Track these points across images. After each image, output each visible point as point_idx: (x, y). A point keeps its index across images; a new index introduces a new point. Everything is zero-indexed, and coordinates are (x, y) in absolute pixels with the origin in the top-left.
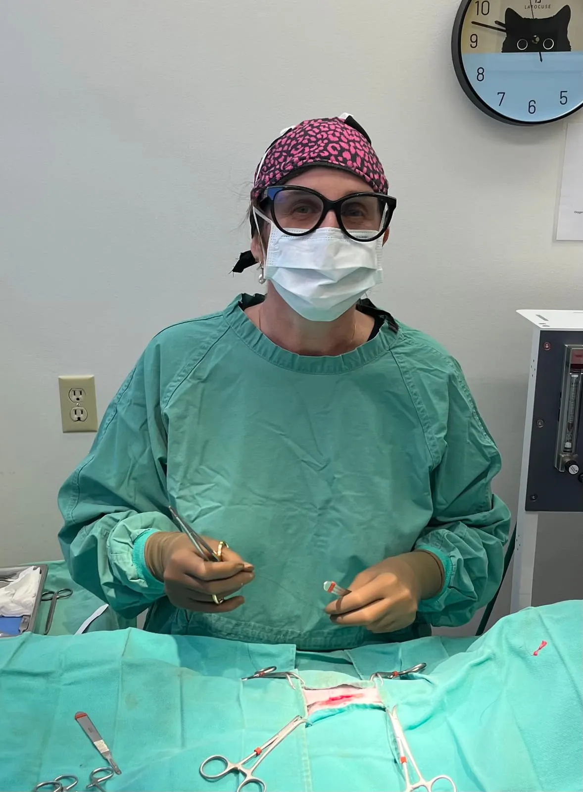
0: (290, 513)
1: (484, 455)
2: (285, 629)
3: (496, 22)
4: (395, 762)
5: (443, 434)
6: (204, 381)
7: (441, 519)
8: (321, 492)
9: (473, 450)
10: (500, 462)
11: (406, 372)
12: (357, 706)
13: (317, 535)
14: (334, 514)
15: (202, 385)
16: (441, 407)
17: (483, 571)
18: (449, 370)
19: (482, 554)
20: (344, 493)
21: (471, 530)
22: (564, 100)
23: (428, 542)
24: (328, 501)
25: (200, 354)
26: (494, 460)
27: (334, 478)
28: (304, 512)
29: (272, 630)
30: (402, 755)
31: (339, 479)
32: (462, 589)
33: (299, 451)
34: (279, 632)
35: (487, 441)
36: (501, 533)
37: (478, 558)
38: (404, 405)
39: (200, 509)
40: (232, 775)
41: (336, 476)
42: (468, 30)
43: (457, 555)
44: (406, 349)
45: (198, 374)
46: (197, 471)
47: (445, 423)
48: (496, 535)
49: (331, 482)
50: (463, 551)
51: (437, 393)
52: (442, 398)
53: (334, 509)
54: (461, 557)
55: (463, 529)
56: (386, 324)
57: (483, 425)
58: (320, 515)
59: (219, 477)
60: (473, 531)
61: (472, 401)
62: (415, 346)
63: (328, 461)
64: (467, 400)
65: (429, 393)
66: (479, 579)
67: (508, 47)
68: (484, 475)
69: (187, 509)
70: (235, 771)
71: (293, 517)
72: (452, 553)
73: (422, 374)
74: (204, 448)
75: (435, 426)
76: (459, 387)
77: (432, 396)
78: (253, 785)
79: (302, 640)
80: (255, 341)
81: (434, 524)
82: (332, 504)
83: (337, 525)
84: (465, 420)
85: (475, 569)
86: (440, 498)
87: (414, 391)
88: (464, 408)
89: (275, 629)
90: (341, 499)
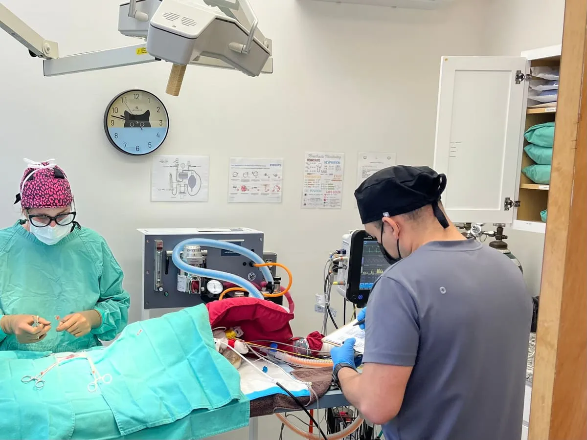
0: (47, 299)
1: (117, 273)
2: (47, 345)
3: (121, 116)
4: (91, 374)
5: (102, 264)
6: (9, 252)
7: (103, 298)
8: (57, 290)
9: (113, 270)
10: (123, 274)
11: (86, 243)
12: (77, 358)
13: (58, 306)
14: (62, 298)
15: (7, 254)
16: (100, 255)
17: (118, 317)
18: (102, 240)
19: (119, 310)
20: (66, 289)
21: (114, 302)
22: (150, 146)
23: (98, 306)
24: (60, 293)
25: (6, 242)
26: (121, 274)
27: (62, 284)
28: (52, 298)
29: (42, 346)
30: (93, 370)
31: (64, 284)
32: (110, 325)
33: (48, 275)
34: (45, 347)
35: (117, 267)
36: (126, 303)
37: (117, 312)
38: (87, 256)
39: (10, 301)
40: (33, 381)
41: (63, 283)
42: (110, 119)
43: (108, 311)
44: (85, 235)
45: (6, 249)
46: (8, 286)
47: (102, 260)
48: (125, 304)
49: (61, 285)
50: (110, 310)
51: (98, 249)
52: (100, 251)
53: (63, 295)
54: (109, 312)
55: (111, 301)
56: (76, 226)
57: (116, 261)
58: (58, 299)
59: (17, 288)
60: (116, 302)
61: (111, 252)
62: (88, 233)
63: (59, 278)
64: (109, 252)
65: (95, 250)
66: (118, 320)
67: (126, 125)
68: (117, 280)
69: (5, 301)
70: (34, 380)
71: (48, 300)
72: (106, 311)
73: (92, 243)
74: (10, 277)
75: (99, 261)
76: (105, 247)
77: (96, 251)
78: (41, 383)
79: (54, 349)
80: (27, 235)
81: (100, 300)
82: (62, 293)
83: (64, 301)
84: (109, 259)
85: (115, 316)
86: (102, 289)
87: (89, 249)
88: (108, 255)
89: (44, 346)
90: (66, 291)
